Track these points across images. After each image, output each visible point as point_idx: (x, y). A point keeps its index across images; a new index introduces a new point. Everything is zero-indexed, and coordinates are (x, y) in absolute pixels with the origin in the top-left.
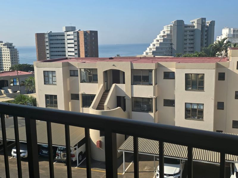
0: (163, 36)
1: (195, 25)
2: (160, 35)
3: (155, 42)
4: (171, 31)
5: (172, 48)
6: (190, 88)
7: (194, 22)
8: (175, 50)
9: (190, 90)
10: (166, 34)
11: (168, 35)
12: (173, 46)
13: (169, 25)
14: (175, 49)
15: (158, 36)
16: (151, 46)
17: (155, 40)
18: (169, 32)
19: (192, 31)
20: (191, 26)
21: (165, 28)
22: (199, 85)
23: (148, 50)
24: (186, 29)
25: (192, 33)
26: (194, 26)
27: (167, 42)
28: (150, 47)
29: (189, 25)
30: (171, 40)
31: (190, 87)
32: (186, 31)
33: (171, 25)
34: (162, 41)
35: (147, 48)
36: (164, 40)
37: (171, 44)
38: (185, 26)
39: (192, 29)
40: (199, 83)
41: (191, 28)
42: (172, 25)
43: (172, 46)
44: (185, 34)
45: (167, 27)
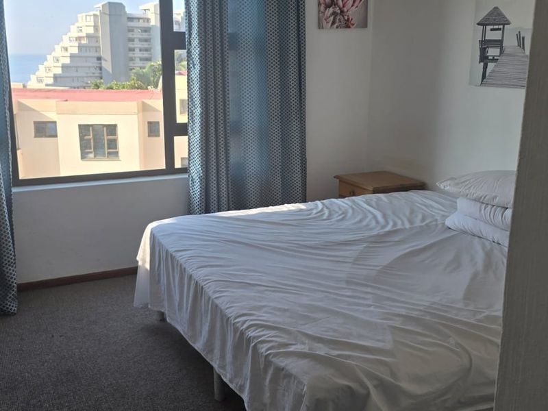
0: (79, 39)
1: (149, 17)
2: (69, 35)
3: (58, 52)
4: (96, 28)
5: (101, 69)
6: (92, 156)
7: (149, 10)
8: (108, 72)
9: (91, 160)
10: (84, 34)
11: (89, 36)
12: (104, 64)
13: (92, 13)
14: (110, 70)
15: (65, 38)
16: (50, 62)
17: (58, 48)
18: (91, 30)
19: (145, 31)
20: (142, 18)
21: (80, 19)
22: (109, 148)
23: (41, 71)
24: (131, 24)
25: (145, 36)
26: (148, 20)
27: (88, 54)
28: (45, 63)
29: (137, 16)
30: (97, 49)
31: (91, 152)
32: (131, 30)
33: (95, 13)
34: (75, 51)
35: (40, 66)
36: (80, 47)
37: (99, 59)
38: (128, 18)
39: (146, 25)
40: (108, 144)
41: (141, 24)
42: (98, 13)
43: (101, 63)
44: (130, 35)
45: (86, 16)
